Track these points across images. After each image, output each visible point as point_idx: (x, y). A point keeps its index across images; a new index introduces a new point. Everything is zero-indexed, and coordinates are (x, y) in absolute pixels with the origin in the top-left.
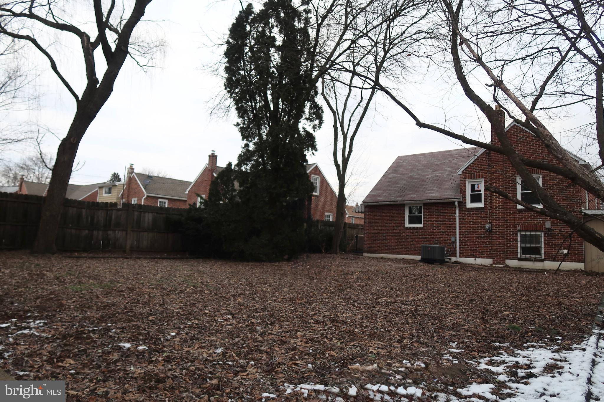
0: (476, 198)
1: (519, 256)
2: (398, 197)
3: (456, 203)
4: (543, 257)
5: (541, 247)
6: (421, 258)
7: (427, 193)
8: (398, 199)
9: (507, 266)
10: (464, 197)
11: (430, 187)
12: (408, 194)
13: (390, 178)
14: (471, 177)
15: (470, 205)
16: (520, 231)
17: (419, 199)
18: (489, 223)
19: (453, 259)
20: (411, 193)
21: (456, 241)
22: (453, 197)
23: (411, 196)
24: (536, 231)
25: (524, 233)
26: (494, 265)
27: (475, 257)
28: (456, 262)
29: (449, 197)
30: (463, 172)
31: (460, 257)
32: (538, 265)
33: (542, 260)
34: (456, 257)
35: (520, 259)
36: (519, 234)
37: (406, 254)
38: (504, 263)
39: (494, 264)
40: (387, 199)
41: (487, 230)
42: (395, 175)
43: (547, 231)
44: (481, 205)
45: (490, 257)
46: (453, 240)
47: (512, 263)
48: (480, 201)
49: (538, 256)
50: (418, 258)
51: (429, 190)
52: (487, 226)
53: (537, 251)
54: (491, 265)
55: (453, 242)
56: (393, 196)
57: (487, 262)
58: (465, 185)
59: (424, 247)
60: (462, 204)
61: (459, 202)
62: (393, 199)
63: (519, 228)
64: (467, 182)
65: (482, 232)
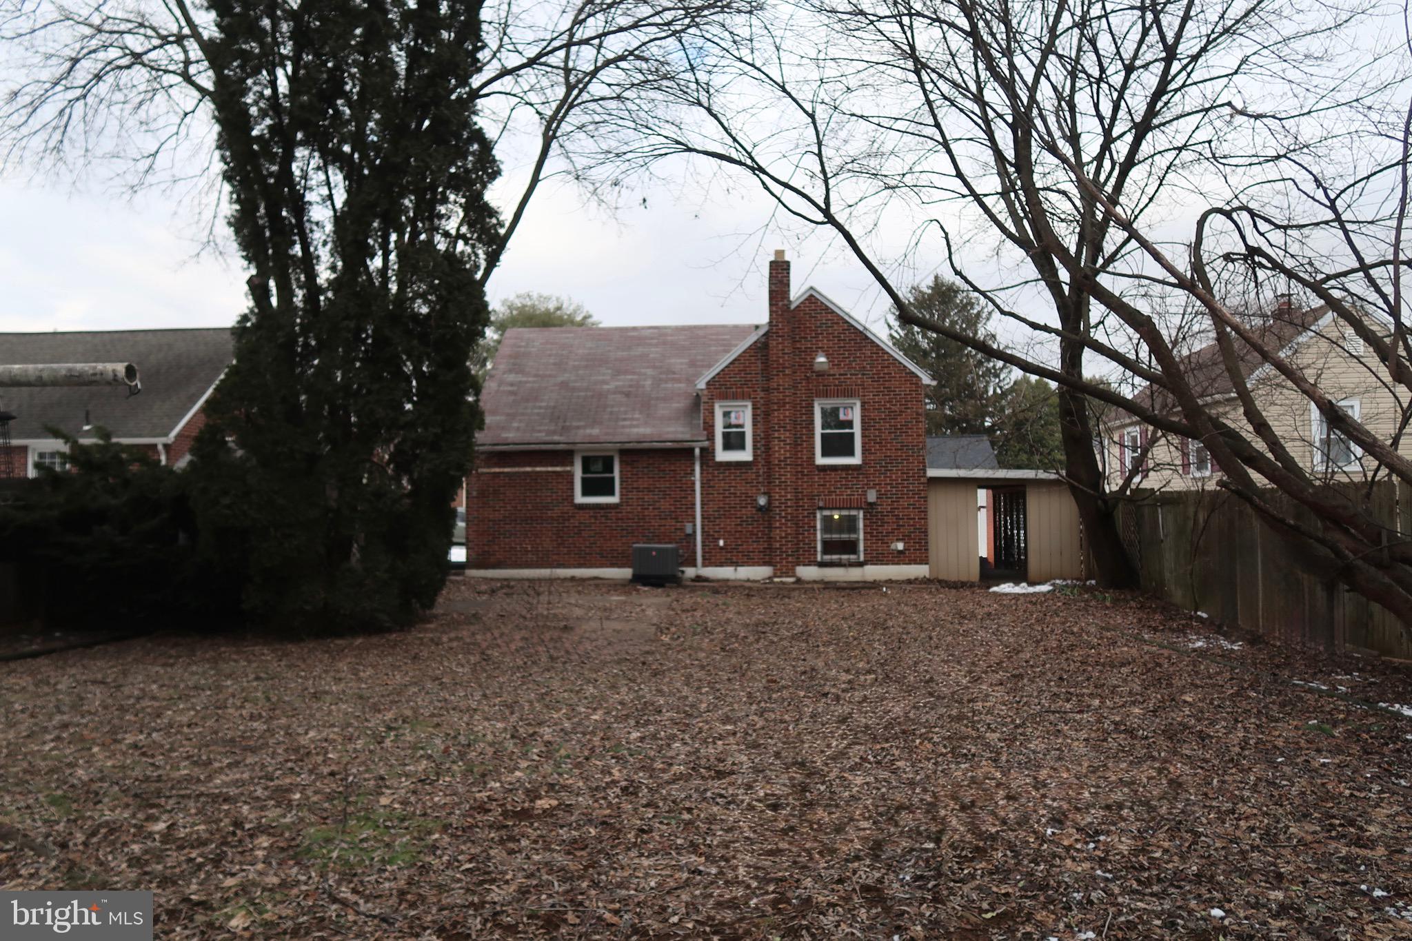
0: (734, 441)
1: (819, 559)
2: (554, 433)
3: (697, 451)
4: (862, 558)
5: (858, 539)
6: (634, 575)
7: (623, 427)
8: (556, 438)
9: (799, 581)
10: (711, 437)
11: (626, 413)
12: (578, 428)
13: (512, 385)
14: (724, 397)
15: (722, 456)
16: (821, 508)
17: (609, 438)
18: (764, 493)
19: (690, 572)
20: (582, 423)
21: (694, 532)
22: (687, 437)
23: (588, 431)
24: (850, 508)
25: (827, 513)
26: (776, 580)
27: (736, 564)
28: (698, 579)
29: (680, 437)
30: (708, 383)
31: (704, 565)
32: (855, 574)
33: (860, 564)
34: (695, 565)
35: (822, 565)
36: (818, 516)
37: (580, 566)
38: (794, 575)
39: (775, 576)
40: (528, 437)
41: (760, 509)
42: (520, 378)
43: (869, 508)
44: (746, 455)
45: (765, 564)
46: (689, 530)
47: (808, 572)
48: (742, 447)
49: (853, 557)
50: (626, 573)
51: (625, 419)
52: (762, 501)
53: (851, 547)
54: (769, 578)
55: (689, 535)
56: (540, 431)
57: (760, 572)
58: (712, 413)
59: (641, 549)
60: (708, 453)
61: (702, 449)
62: (542, 436)
63: (821, 504)
64: (717, 407)
65: (749, 511)
